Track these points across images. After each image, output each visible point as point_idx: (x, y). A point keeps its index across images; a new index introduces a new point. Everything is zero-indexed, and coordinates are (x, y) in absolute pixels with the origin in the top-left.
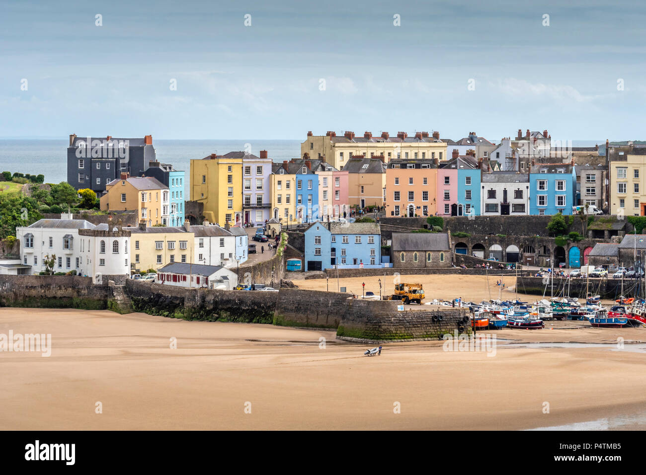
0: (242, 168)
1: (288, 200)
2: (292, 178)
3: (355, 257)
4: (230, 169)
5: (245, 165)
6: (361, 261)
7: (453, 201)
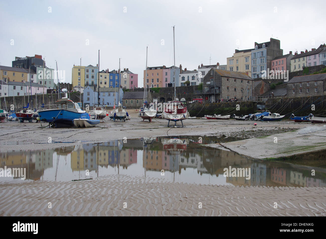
0: (85, 70)
1: (105, 83)
2: (108, 74)
4: (79, 70)
6: (110, 103)
7: (169, 82)
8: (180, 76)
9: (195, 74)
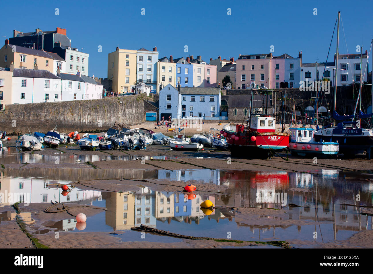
0: (137, 56)
1: (170, 80)
2: (173, 65)
3: (200, 112)
4: (128, 56)
5: (139, 55)
6: (204, 115)
7: (281, 80)
8: (302, 70)
9: (329, 68)
